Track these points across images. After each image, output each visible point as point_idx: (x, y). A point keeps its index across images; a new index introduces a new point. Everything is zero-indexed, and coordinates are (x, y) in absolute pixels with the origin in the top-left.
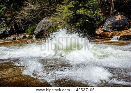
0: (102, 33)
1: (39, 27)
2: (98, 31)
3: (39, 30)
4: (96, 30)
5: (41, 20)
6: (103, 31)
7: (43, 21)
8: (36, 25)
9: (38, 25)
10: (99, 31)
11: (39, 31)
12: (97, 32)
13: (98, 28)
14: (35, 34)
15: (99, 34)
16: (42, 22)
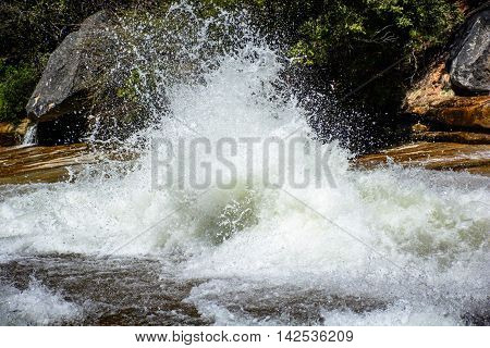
0: (448, 104)
1: (59, 74)
2: (419, 92)
3: (61, 93)
4: (410, 88)
5: (69, 30)
6: (451, 94)
7: (80, 33)
8: (37, 62)
9: (52, 60)
10: (428, 94)
11: (61, 98)
12: (411, 97)
13: (421, 73)
14: (33, 119)
15: (429, 113)
16: (77, 39)
